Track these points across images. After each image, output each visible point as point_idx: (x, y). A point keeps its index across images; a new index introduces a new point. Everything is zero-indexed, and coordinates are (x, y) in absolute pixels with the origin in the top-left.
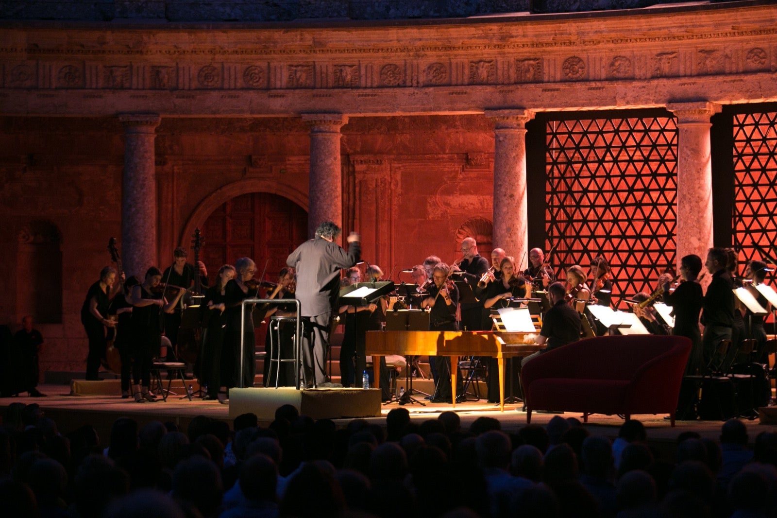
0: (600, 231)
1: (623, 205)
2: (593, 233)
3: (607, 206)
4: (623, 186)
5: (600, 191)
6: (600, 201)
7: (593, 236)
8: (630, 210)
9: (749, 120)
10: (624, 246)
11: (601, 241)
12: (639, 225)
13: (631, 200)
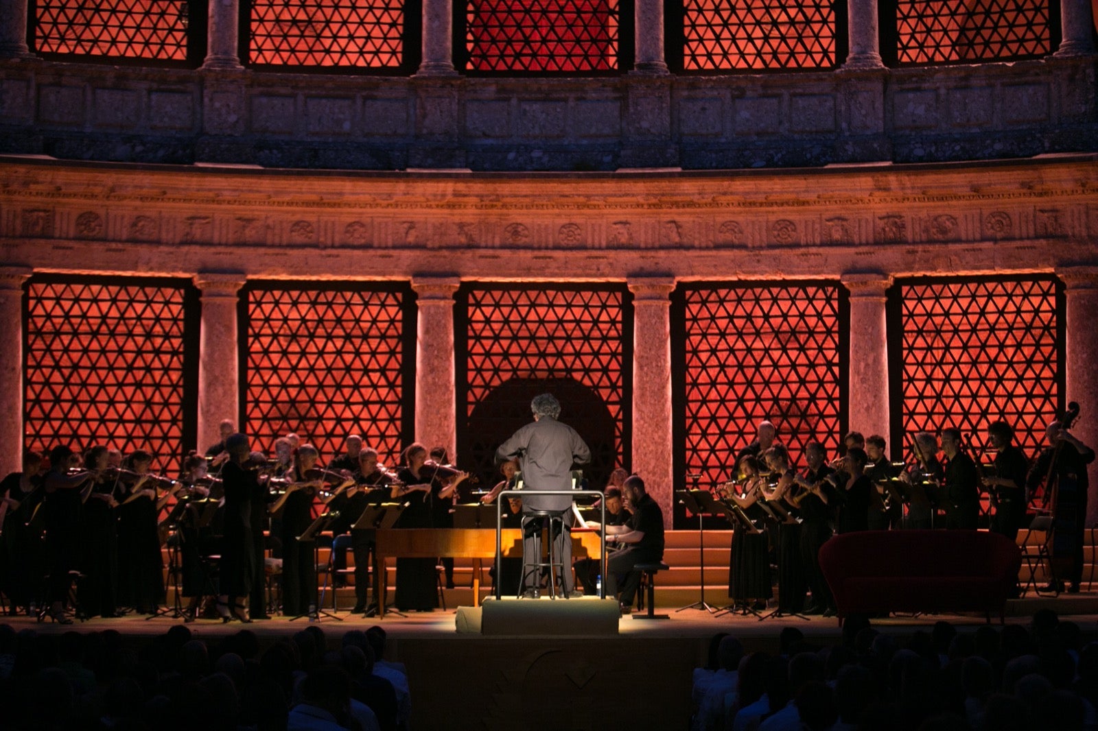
0: (93, 414)
1: (120, 385)
2: (84, 415)
3: (102, 385)
4: (121, 363)
5: (94, 368)
6: (94, 379)
7: (84, 419)
8: (129, 391)
9: (268, 298)
10: (121, 431)
11: (94, 425)
12: (137, 408)
13: (130, 379)
